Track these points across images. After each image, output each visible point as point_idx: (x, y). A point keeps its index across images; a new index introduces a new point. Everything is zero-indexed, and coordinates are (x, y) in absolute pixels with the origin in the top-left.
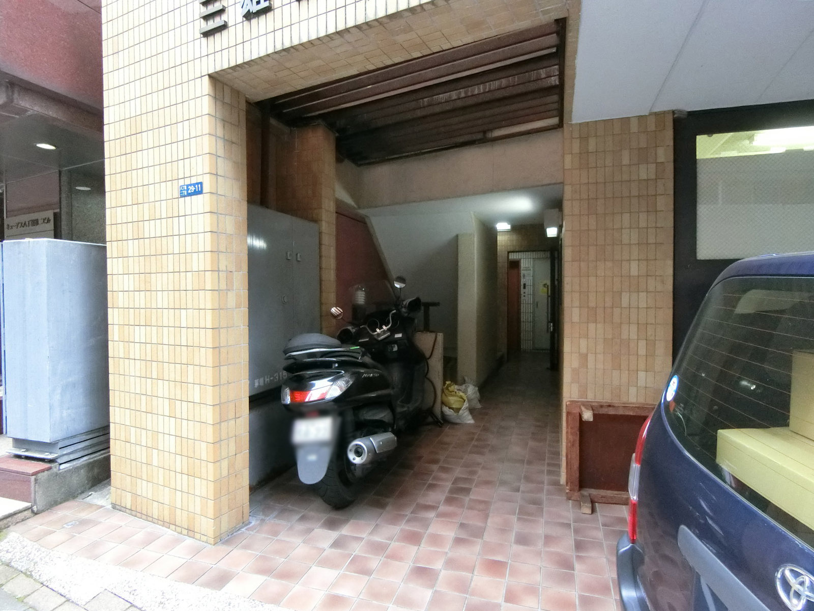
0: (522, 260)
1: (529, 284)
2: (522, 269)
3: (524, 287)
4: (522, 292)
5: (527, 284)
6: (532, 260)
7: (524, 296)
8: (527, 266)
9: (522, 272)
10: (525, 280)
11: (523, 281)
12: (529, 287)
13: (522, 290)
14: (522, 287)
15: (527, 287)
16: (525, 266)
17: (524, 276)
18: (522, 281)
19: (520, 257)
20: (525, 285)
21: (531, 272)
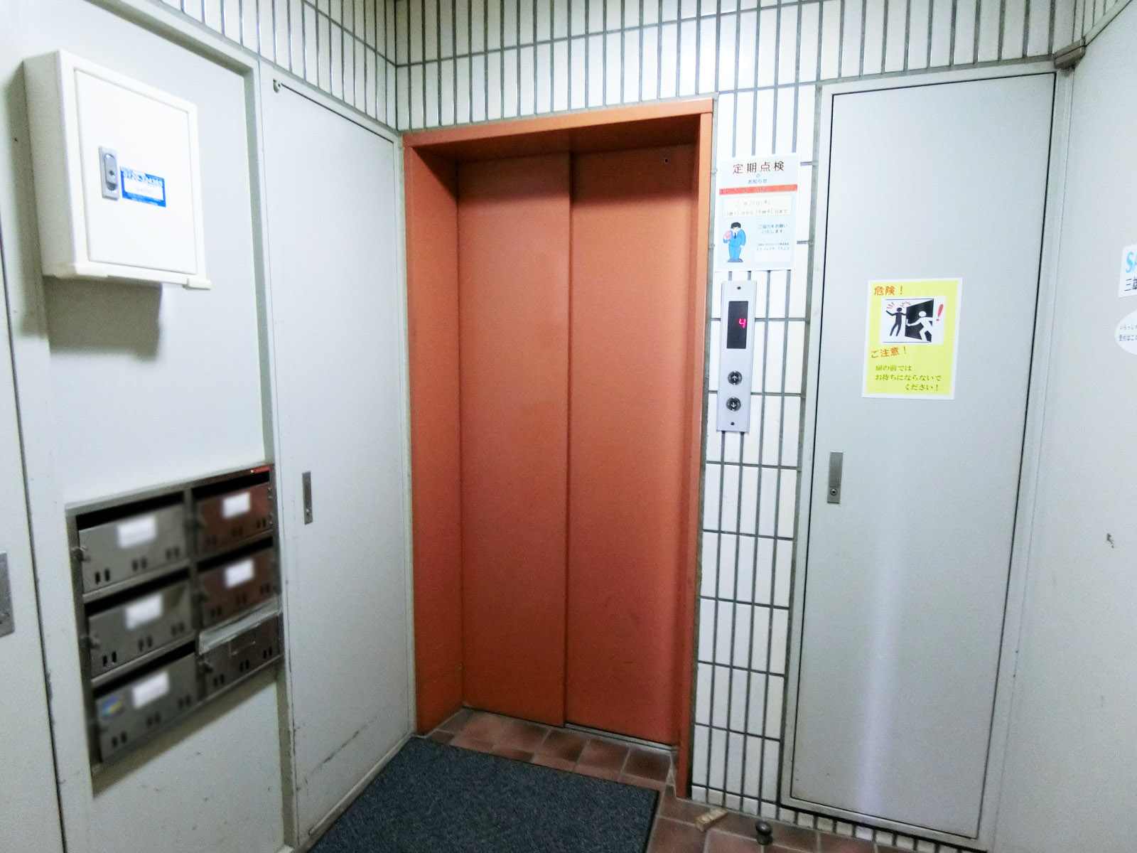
0: (725, 103)
1: (777, 311)
2: (721, 181)
3: (737, 338)
4: (717, 378)
5: (755, 311)
7: (734, 404)
8: (764, 154)
9: (725, 212)
10: (739, 271)
11: (725, 285)
12: (776, 329)
13: (720, 358)
14: (719, 332)
15: (754, 332)
16: (745, 157)
17: (737, 238)
18: (719, 277)
19: (707, 87)
20: (738, 311)
21: (794, 210)
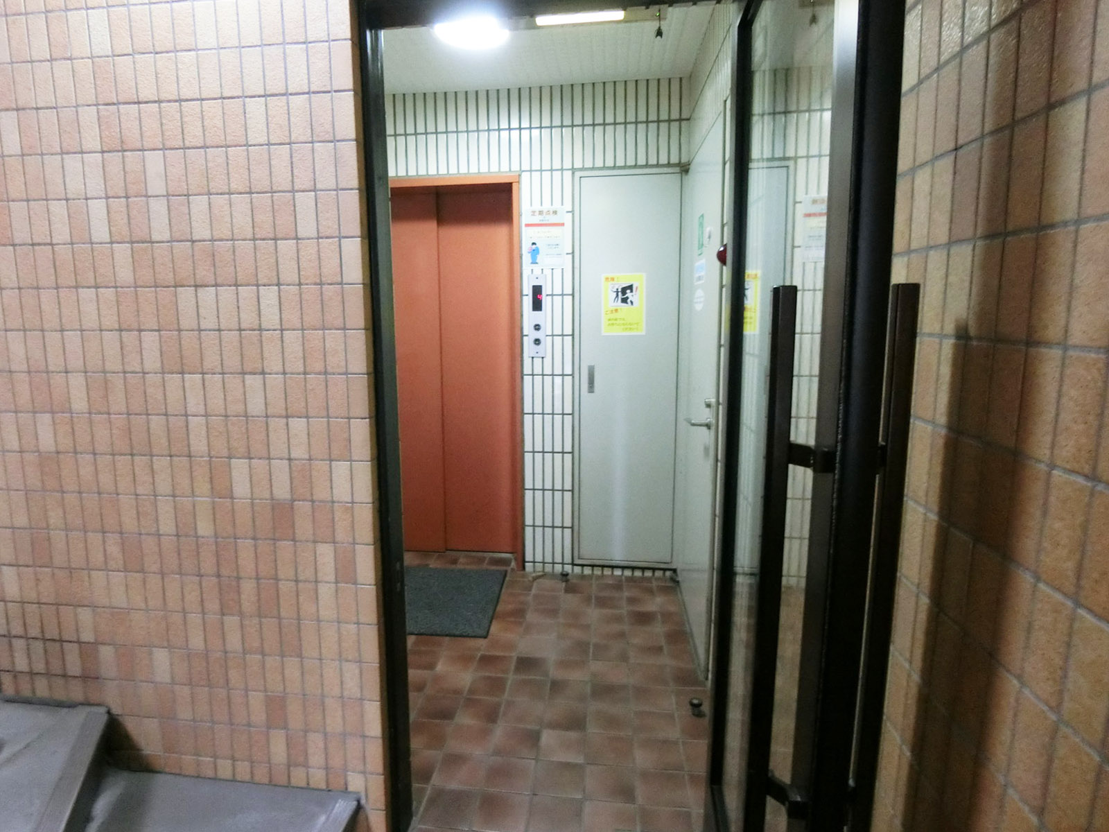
0: (525, 178)
1: (558, 290)
2: (525, 220)
3: (537, 305)
4: (528, 328)
5: (546, 290)
6: (568, 174)
7: (537, 342)
8: (547, 206)
9: (527, 236)
10: (537, 269)
11: (530, 276)
12: (558, 300)
13: (529, 317)
14: (528, 302)
15: (546, 301)
16: (537, 207)
17: (535, 252)
18: (526, 272)
19: (515, 167)
20: (537, 290)
21: (563, 236)
